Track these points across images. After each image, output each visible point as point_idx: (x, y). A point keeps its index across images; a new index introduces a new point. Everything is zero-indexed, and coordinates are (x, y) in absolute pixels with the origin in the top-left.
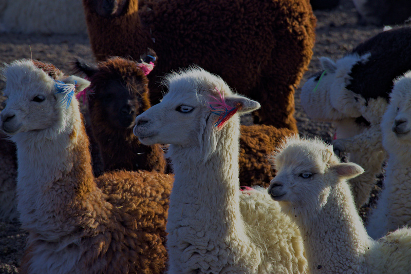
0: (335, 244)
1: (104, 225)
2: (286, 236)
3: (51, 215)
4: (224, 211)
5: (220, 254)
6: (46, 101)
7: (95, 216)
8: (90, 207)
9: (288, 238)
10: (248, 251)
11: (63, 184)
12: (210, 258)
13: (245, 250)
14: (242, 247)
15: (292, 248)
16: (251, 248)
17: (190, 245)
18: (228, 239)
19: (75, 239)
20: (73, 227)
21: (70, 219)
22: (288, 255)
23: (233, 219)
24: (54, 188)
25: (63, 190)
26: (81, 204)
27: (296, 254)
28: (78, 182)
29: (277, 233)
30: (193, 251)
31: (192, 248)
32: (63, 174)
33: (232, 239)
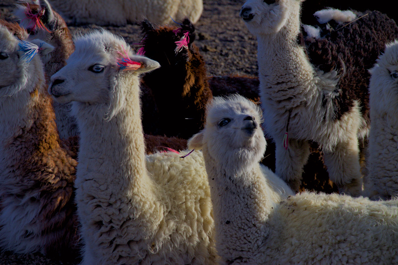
2: (193, 197)
3: (11, 169)
4: (127, 166)
5: (121, 207)
6: (9, 58)
7: (56, 171)
8: (51, 163)
9: (196, 199)
10: (151, 207)
11: (24, 140)
12: (111, 210)
13: (147, 206)
14: (145, 203)
15: (199, 208)
16: (154, 206)
17: (94, 198)
18: (129, 194)
19: (36, 194)
20: (33, 182)
21: (30, 174)
22: (193, 215)
23: (136, 174)
24: (14, 144)
25: (23, 146)
26: (41, 160)
27: (203, 213)
28: (39, 139)
29: (186, 193)
30: (95, 204)
31: (95, 200)
32: (23, 130)
33: (134, 194)
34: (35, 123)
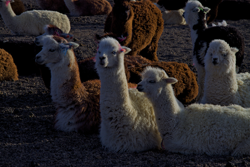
0: (165, 110)
1: (85, 100)
2: (148, 106)
3: (62, 97)
4: (122, 93)
5: (120, 111)
7: (80, 97)
8: (78, 94)
9: (149, 107)
10: (132, 111)
11: (67, 85)
12: (116, 113)
13: (130, 111)
14: (130, 109)
15: (150, 111)
17: (109, 108)
18: (124, 105)
19: (73, 106)
20: (71, 101)
21: (70, 98)
22: (148, 114)
24: (63, 86)
25: (67, 87)
26: (75, 92)
27: (152, 114)
29: (144, 105)
30: (110, 110)
31: (110, 109)
32: (67, 81)
33: (126, 106)
34: (72, 78)
